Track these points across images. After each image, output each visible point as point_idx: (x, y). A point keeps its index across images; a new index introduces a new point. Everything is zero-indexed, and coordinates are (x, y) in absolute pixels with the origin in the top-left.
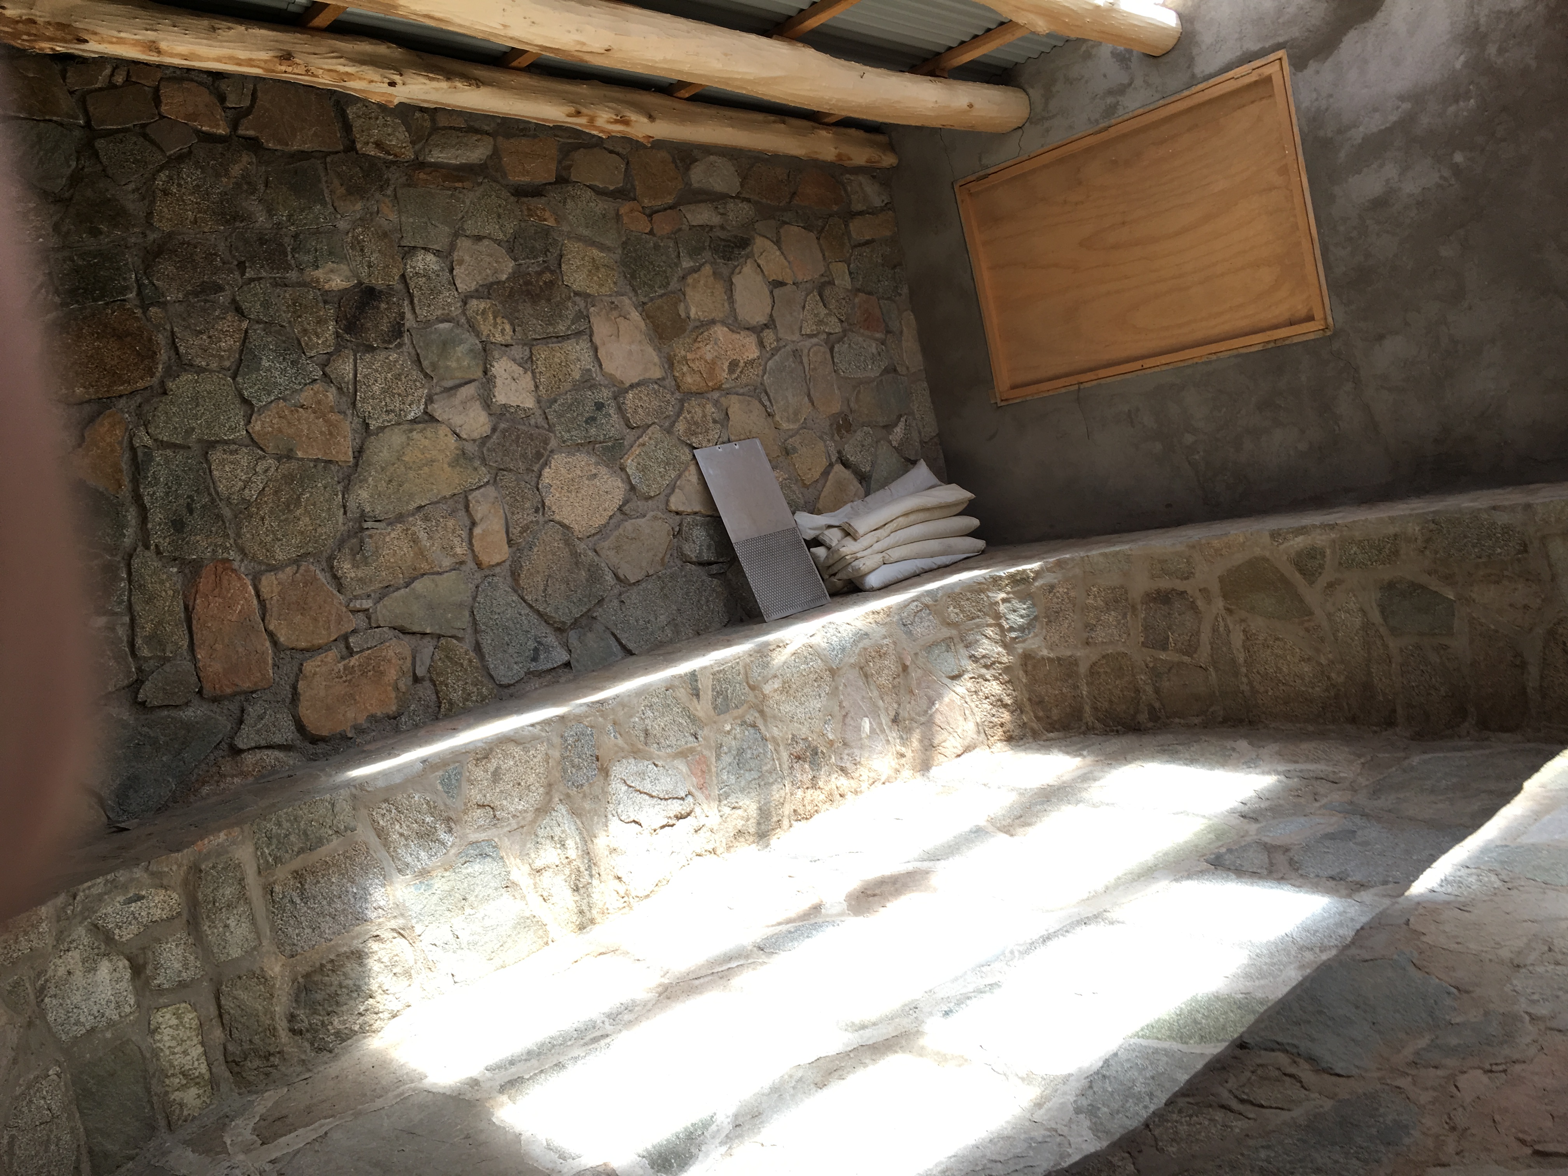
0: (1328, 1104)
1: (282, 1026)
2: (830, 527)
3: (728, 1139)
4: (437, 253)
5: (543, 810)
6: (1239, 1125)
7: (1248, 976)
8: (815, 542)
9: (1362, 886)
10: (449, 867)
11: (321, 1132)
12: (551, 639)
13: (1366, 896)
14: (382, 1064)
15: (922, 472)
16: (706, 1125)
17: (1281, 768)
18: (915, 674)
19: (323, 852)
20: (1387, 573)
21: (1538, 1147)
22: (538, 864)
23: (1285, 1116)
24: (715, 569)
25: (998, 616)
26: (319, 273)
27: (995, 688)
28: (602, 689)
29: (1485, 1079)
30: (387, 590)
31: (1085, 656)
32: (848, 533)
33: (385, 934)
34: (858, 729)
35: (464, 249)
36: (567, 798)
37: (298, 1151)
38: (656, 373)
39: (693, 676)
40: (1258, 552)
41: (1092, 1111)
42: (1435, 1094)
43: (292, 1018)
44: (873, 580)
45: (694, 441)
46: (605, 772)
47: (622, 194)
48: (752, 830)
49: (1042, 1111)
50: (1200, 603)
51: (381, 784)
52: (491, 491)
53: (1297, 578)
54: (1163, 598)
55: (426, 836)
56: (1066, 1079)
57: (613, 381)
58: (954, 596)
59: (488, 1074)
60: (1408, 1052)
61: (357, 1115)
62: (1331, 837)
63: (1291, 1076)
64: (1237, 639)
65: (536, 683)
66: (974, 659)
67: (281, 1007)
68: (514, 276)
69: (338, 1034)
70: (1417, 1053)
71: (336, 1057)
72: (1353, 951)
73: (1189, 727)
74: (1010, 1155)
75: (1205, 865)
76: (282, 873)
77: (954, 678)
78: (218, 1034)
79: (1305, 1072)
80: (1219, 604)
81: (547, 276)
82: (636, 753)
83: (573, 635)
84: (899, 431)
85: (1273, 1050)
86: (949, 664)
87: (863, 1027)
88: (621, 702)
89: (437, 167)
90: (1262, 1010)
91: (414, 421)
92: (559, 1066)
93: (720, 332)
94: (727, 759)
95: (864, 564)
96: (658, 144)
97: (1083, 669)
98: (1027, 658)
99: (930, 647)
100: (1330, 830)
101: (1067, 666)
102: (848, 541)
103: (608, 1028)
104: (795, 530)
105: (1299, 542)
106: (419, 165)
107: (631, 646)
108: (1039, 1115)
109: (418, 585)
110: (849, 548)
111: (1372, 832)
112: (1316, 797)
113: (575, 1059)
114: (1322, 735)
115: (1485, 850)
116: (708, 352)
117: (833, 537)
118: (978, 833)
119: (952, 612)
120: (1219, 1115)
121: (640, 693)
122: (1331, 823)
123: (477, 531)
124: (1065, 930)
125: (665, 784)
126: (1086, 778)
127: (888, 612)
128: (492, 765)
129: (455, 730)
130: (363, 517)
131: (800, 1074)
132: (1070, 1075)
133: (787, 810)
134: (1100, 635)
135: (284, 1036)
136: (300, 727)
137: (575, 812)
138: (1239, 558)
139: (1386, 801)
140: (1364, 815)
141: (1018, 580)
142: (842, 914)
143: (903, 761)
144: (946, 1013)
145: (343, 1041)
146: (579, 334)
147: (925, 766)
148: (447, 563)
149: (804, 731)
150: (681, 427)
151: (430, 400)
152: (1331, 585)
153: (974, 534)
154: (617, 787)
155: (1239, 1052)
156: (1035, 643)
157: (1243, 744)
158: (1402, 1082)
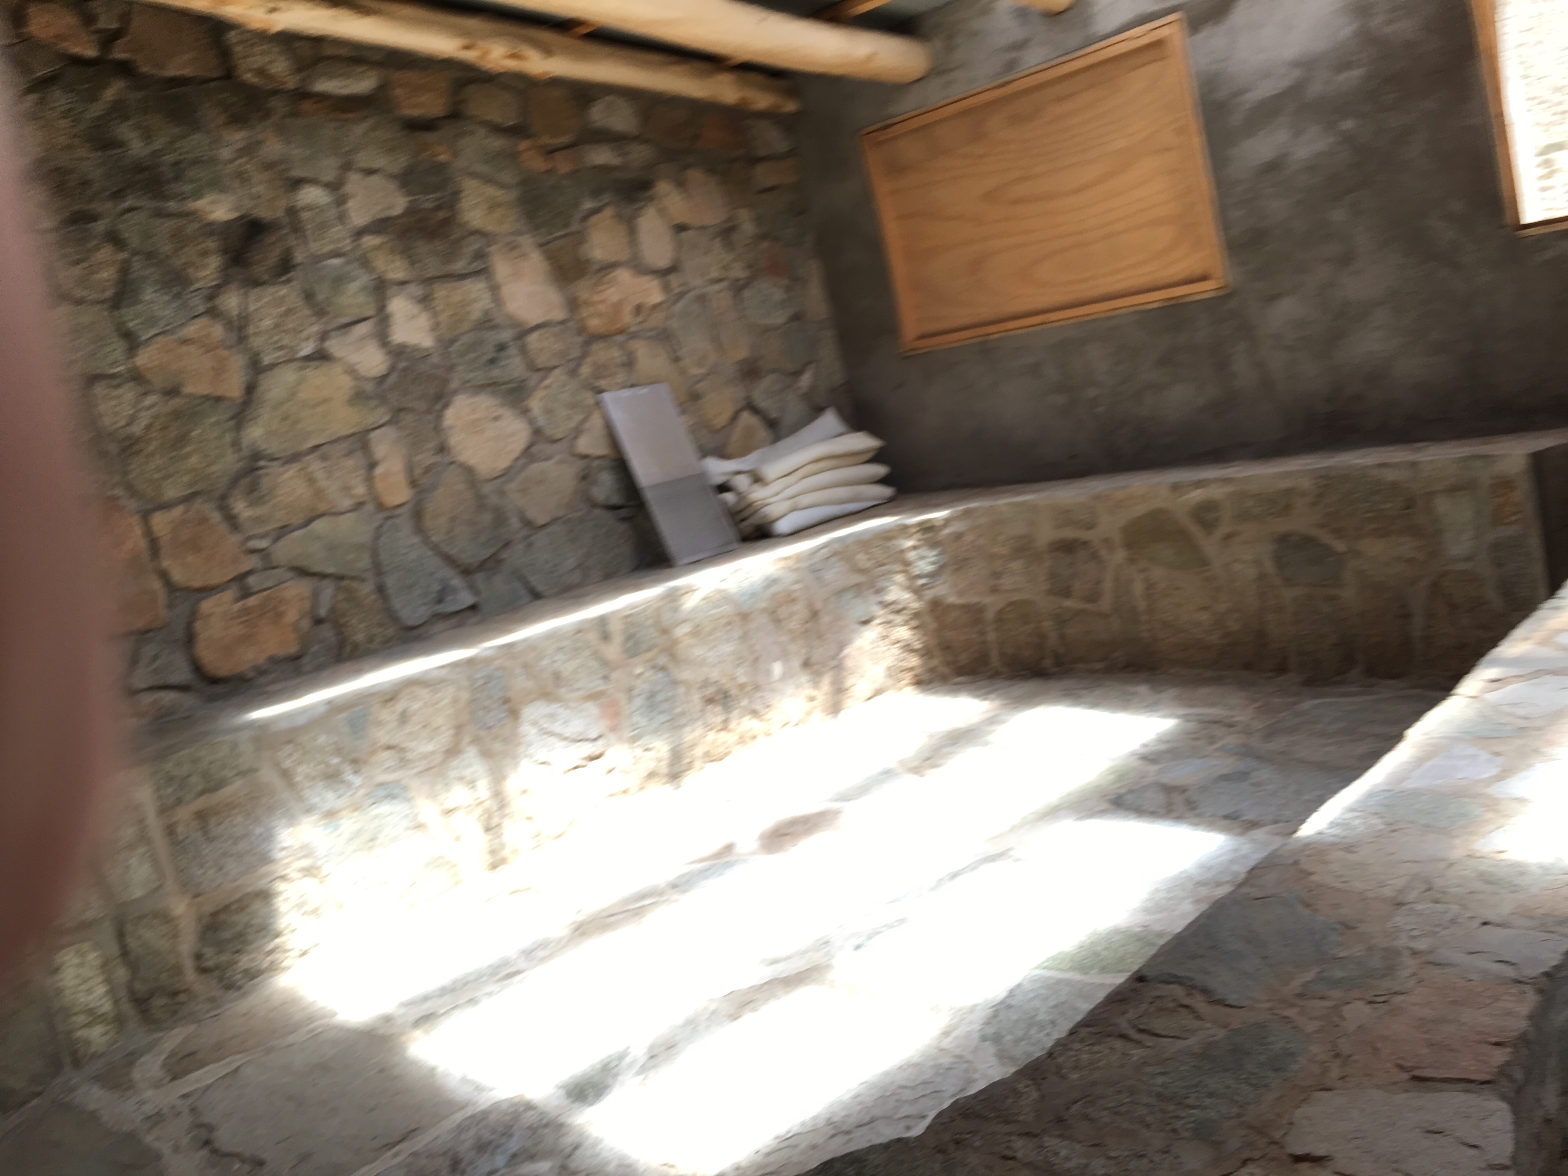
0: (1221, 1034)
1: (188, 964)
2: (739, 473)
3: (643, 1069)
4: (327, 185)
5: (453, 751)
6: (1137, 1053)
7: (1146, 910)
8: (723, 488)
9: (1254, 825)
10: (356, 807)
11: (233, 1066)
12: (457, 582)
13: (1259, 834)
14: (291, 1001)
15: (829, 420)
16: (621, 1057)
17: (1182, 711)
18: (825, 619)
19: (226, 793)
20: (1282, 526)
21: (1417, 1073)
22: (449, 805)
23: (1180, 1044)
24: (623, 513)
25: (907, 564)
26: (200, 204)
27: (904, 633)
28: (509, 631)
29: (1367, 1009)
30: (284, 531)
31: (993, 603)
32: (757, 479)
33: (294, 875)
34: (768, 672)
35: (354, 183)
36: (476, 740)
37: (208, 1087)
38: (559, 314)
39: (602, 622)
40: (1157, 504)
41: (996, 1038)
42: (1323, 1023)
43: (198, 957)
44: (783, 526)
45: (602, 383)
46: (514, 714)
47: (517, 131)
48: (665, 770)
49: (949, 1039)
50: (1103, 552)
51: (284, 725)
52: (390, 432)
53: (1195, 530)
54: (1066, 547)
55: (332, 777)
56: (972, 1009)
57: (515, 323)
58: (864, 543)
59: (402, 1010)
60: (1296, 985)
61: (269, 1051)
62: (1225, 778)
63: (1186, 1007)
64: (1138, 588)
65: (440, 626)
66: (885, 605)
67: (187, 945)
68: (410, 211)
69: (246, 971)
70: (1305, 985)
71: (245, 995)
72: (1245, 890)
73: (1094, 672)
74: (918, 1082)
75: (1105, 806)
76: (184, 814)
77: (866, 622)
78: (121, 974)
79: (1199, 1003)
80: (1120, 555)
81: (441, 215)
82: (547, 695)
83: (479, 578)
84: (806, 380)
85: (1171, 983)
86: (859, 608)
87: (775, 962)
88: (531, 645)
89: (323, 97)
90: (1162, 942)
91: (308, 358)
92: (473, 1001)
93: (623, 275)
94: (638, 702)
95: (773, 510)
96: (556, 82)
97: (990, 615)
98: (936, 605)
99: (840, 592)
100: (1225, 771)
101: (974, 613)
102: (756, 487)
103: (522, 964)
104: (702, 476)
105: (1197, 495)
106: (302, 95)
107: (540, 588)
108: (946, 1043)
109: (318, 526)
110: (758, 494)
111: (1264, 773)
112: (1212, 740)
113: (490, 994)
114: (1217, 681)
115: (1370, 795)
116: (612, 294)
117: (742, 482)
118: (888, 774)
119: (862, 559)
120: (1119, 1044)
121: (551, 636)
122: (1226, 764)
123: (379, 471)
124: (973, 867)
125: (576, 726)
126: (992, 721)
127: (799, 558)
128: (400, 706)
129: (359, 672)
130: (256, 456)
131: (713, 1007)
132: (976, 1006)
133: (699, 751)
134: (1007, 582)
135: (190, 975)
136: (197, 668)
137: (486, 754)
138: (1140, 510)
139: (1278, 744)
140: (1258, 757)
141: (927, 528)
142: (753, 853)
143: (814, 703)
144: (858, 947)
145: (254, 977)
146: (477, 273)
147: (835, 708)
148: (347, 503)
149: (715, 675)
150: (586, 370)
151: (324, 336)
152: (1228, 537)
153: (883, 481)
154: (527, 730)
155: (1138, 985)
156: (942, 590)
157: (1143, 689)
158: (1291, 1012)
